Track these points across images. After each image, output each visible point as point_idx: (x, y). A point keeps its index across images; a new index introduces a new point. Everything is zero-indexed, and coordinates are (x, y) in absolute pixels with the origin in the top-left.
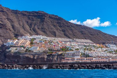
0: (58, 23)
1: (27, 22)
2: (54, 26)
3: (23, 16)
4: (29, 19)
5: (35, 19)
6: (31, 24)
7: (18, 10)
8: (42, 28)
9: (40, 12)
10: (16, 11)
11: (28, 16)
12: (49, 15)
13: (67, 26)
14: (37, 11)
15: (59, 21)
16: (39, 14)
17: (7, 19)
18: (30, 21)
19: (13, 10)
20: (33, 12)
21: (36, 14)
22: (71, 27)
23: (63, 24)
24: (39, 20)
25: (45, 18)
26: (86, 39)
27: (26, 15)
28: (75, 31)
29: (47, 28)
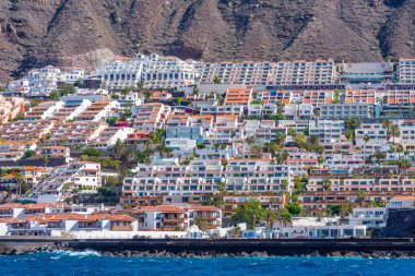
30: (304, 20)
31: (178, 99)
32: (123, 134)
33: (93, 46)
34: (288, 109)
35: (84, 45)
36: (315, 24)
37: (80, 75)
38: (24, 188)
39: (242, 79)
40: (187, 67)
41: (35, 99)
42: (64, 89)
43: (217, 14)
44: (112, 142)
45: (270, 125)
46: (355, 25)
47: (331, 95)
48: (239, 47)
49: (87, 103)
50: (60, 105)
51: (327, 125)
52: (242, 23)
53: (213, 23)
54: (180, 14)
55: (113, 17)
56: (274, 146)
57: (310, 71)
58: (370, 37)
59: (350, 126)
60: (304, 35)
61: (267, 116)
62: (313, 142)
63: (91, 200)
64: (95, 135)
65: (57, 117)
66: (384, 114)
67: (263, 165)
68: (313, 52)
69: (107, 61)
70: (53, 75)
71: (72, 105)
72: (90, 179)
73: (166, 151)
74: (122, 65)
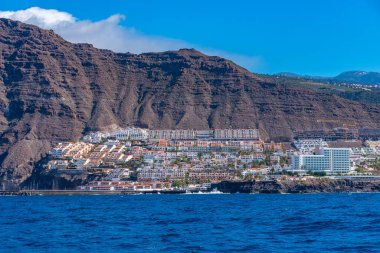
0: (216, 83)
1: (140, 86)
2: (198, 93)
3: (137, 70)
4: (150, 77)
5: (160, 77)
6: (145, 93)
8: (162, 104)
11: (151, 67)
12: (200, 61)
13: (234, 91)
15: (221, 78)
16: (175, 61)
17: (91, 84)
18: (147, 83)
19: (119, 55)
20: (166, 53)
21: (169, 61)
22: (243, 92)
23: (225, 85)
24: (170, 78)
25: (185, 70)
26: (257, 126)
27: (146, 65)
28: (241, 106)
29: (171, 104)
30: (182, 114)
31: (144, 144)
32: (130, 158)
33: (110, 123)
34: (180, 148)
35: (107, 123)
36: (186, 116)
37: (109, 135)
38: (104, 175)
39: (164, 136)
40: (144, 132)
41: (96, 144)
42: (104, 140)
43: (151, 110)
44: (127, 160)
45: (174, 154)
46: (199, 115)
47: (193, 143)
48: (160, 124)
49: (114, 147)
50: (105, 147)
51: (193, 154)
52: (161, 114)
53: (150, 115)
54: (138, 109)
55: (113, 110)
56: (177, 162)
57: (185, 134)
58: (205, 121)
59: (200, 155)
60: (183, 120)
61: (173, 151)
62: (189, 160)
63: (128, 179)
64: (120, 158)
65: (106, 151)
66: (211, 151)
67: (176, 168)
68: (186, 127)
69: (115, 129)
70: (100, 135)
71: (110, 146)
72: (127, 173)
73: (146, 164)
74: (122, 131)
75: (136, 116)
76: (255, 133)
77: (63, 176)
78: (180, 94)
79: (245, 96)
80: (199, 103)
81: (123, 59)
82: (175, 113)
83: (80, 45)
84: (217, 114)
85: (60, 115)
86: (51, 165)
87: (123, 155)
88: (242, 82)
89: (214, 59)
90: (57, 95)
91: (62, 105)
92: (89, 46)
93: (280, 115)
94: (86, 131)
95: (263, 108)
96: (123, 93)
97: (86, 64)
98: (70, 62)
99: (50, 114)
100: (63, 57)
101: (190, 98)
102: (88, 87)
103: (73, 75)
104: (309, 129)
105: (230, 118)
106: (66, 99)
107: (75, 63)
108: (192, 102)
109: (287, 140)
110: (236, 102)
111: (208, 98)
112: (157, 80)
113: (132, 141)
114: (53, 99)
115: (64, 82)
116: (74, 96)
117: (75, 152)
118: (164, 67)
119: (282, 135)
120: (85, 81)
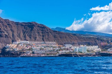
0: (42, 30)
1: (23, 31)
2: (38, 33)
3: (21, 26)
4: (25, 28)
6: (25, 32)
7: (19, 22)
8: (30, 35)
9: (32, 23)
10: (18, 23)
11: (25, 26)
12: (37, 25)
13: (47, 32)
14: (31, 22)
15: (43, 29)
16: (31, 25)
17: (11, 30)
18: (25, 30)
19: (16, 22)
20: (28, 23)
21: (29, 25)
22: (49, 33)
23: (45, 31)
24: (30, 29)
25: (34, 27)
26: (55, 41)
27: (23, 25)
28: (50, 36)
29: (33, 35)
32: (28, 48)
33: (19, 40)
36: (37, 38)
37: (19, 42)
38: (24, 52)
39: (33, 43)
40: (28, 42)
41: (18, 45)
46: (40, 38)
47: (41, 45)
48: (31, 40)
50: (20, 45)
53: (28, 38)
54: (24, 36)
55: (18, 36)
57: (38, 42)
58: (42, 40)
61: (38, 47)
66: (46, 47)
70: (17, 42)
71: (22, 45)
72: (31, 52)
75: (24, 38)
76: (55, 43)
77: (12, 52)
78: (34, 33)
79: (50, 34)
80: (39, 35)
81: (17, 24)
82: (34, 37)
83: (6, 20)
84: (44, 38)
85: (5, 37)
86: (7, 50)
87: (26, 48)
88: (49, 30)
89: (41, 24)
90: (4, 32)
91: (5, 35)
92: (8, 20)
93: (59, 38)
94: (13, 41)
95: (55, 37)
96: (19, 32)
97: (8, 25)
98: (5, 24)
99: (3, 37)
100: (2, 22)
101: (37, 34)
102: (10, 30)
103: (6, 27)
104: (67, 42)
105: (48, 39)
106: (6, 33)
107: (6, 24)
108: (37, 35)
109: (62, 44)
110: (48, 35)
111: (41, 34)
112: (27, 29)
113: (26, 44)
114: (3, 33)
115: (4, 29)
116: (7, 32)
117: (13, 46)
118: (28, 26)
119: (61, 43)
120: (9, 29)
